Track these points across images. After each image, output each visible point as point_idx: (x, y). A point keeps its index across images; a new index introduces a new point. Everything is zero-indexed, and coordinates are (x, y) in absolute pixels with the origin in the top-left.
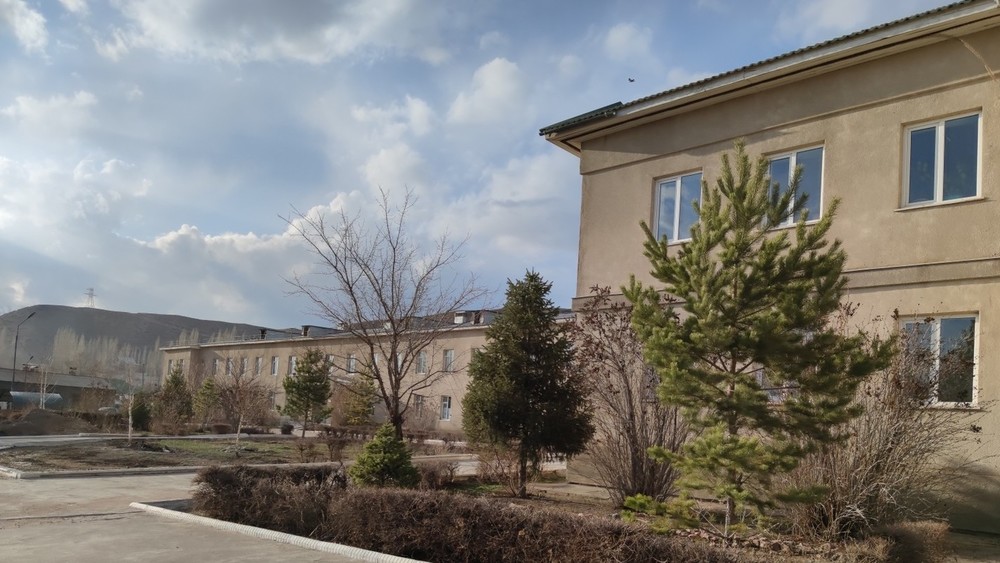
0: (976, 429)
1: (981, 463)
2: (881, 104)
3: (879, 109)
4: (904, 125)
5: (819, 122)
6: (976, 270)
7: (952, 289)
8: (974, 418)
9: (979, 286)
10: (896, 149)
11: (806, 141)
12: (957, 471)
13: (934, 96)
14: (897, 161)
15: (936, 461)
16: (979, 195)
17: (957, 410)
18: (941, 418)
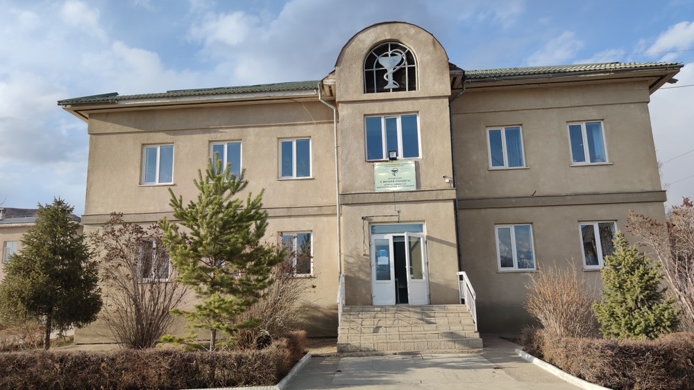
0: (314, 287)
1: (315, 303)
2: (268, 126)
3: (267, 129)
4: (279, 138)
5: (239, 129)
6: (311, 211)
7: (301, 219)
8: (313, 282)
9: (312, 219)
10: (275, 149)
11: (232, 138)
12: (306, 308)
13: (291, 127)
14: (276, 155)
15: (297, 304)
16: (311, 177)
17: (306, 278)
18: (299, 282)
